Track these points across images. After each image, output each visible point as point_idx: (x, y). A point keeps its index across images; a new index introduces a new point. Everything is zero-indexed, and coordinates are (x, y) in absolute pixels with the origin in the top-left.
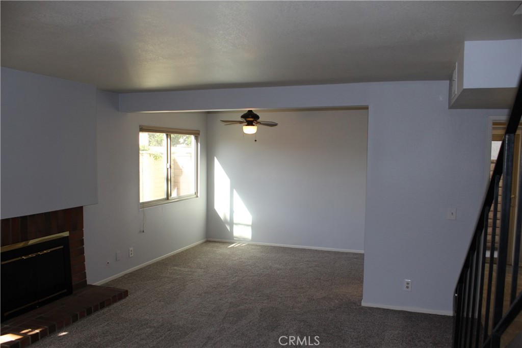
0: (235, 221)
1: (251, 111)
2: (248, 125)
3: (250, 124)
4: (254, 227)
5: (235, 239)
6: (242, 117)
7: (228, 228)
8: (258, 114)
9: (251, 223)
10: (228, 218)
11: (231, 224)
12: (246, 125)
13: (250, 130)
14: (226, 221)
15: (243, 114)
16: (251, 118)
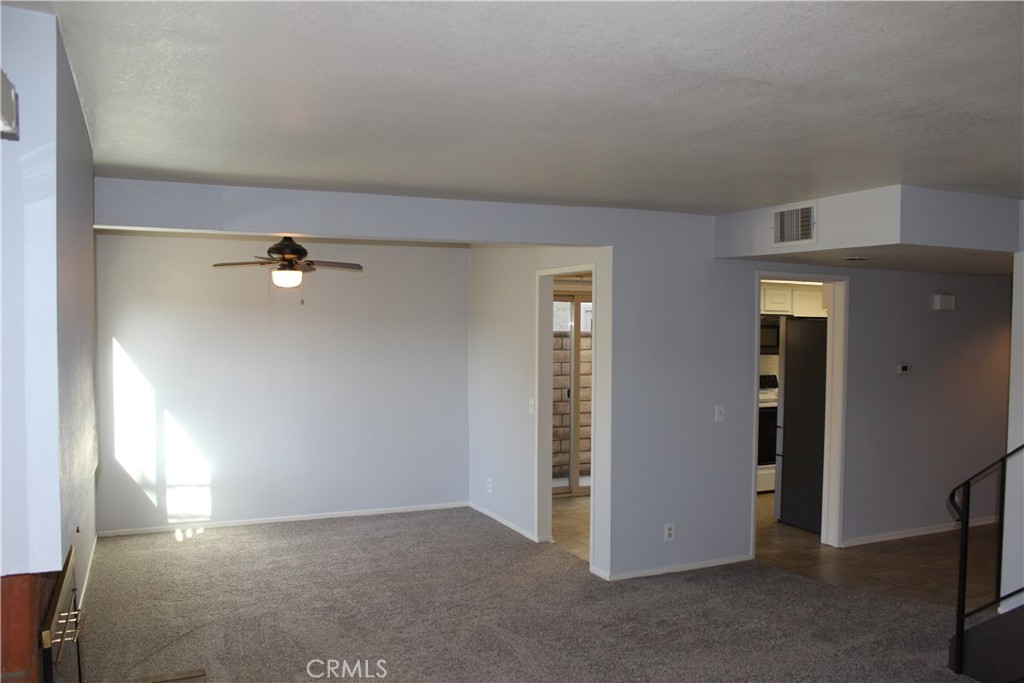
0: (168, 482)
1: (290, 238)
2: (283, 268)
3: (290, 266)
4: (217, 487)
5: (170, 521)
6: (270, 251)
7: (153, 498)
8: (304, 245)
9: (209, 482)
10: (152, 478)
11: (161, 488)
12: (279, 269)
13: (288, 279)
14: (148, 485)
15: (271, 244)
16: (289, 253)
